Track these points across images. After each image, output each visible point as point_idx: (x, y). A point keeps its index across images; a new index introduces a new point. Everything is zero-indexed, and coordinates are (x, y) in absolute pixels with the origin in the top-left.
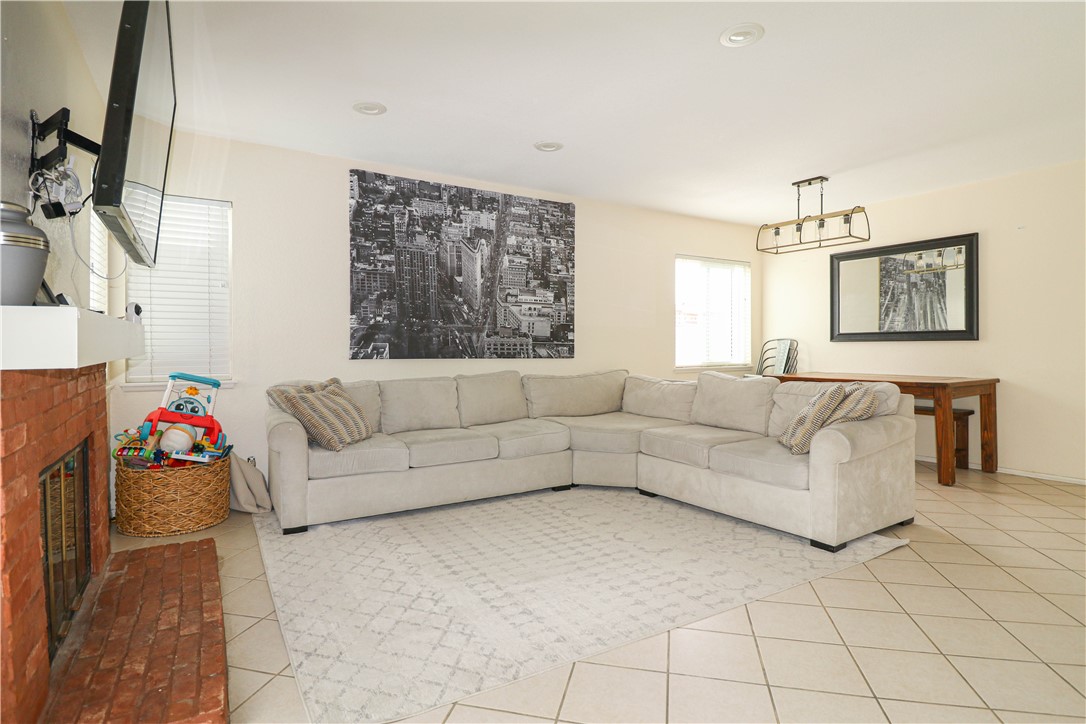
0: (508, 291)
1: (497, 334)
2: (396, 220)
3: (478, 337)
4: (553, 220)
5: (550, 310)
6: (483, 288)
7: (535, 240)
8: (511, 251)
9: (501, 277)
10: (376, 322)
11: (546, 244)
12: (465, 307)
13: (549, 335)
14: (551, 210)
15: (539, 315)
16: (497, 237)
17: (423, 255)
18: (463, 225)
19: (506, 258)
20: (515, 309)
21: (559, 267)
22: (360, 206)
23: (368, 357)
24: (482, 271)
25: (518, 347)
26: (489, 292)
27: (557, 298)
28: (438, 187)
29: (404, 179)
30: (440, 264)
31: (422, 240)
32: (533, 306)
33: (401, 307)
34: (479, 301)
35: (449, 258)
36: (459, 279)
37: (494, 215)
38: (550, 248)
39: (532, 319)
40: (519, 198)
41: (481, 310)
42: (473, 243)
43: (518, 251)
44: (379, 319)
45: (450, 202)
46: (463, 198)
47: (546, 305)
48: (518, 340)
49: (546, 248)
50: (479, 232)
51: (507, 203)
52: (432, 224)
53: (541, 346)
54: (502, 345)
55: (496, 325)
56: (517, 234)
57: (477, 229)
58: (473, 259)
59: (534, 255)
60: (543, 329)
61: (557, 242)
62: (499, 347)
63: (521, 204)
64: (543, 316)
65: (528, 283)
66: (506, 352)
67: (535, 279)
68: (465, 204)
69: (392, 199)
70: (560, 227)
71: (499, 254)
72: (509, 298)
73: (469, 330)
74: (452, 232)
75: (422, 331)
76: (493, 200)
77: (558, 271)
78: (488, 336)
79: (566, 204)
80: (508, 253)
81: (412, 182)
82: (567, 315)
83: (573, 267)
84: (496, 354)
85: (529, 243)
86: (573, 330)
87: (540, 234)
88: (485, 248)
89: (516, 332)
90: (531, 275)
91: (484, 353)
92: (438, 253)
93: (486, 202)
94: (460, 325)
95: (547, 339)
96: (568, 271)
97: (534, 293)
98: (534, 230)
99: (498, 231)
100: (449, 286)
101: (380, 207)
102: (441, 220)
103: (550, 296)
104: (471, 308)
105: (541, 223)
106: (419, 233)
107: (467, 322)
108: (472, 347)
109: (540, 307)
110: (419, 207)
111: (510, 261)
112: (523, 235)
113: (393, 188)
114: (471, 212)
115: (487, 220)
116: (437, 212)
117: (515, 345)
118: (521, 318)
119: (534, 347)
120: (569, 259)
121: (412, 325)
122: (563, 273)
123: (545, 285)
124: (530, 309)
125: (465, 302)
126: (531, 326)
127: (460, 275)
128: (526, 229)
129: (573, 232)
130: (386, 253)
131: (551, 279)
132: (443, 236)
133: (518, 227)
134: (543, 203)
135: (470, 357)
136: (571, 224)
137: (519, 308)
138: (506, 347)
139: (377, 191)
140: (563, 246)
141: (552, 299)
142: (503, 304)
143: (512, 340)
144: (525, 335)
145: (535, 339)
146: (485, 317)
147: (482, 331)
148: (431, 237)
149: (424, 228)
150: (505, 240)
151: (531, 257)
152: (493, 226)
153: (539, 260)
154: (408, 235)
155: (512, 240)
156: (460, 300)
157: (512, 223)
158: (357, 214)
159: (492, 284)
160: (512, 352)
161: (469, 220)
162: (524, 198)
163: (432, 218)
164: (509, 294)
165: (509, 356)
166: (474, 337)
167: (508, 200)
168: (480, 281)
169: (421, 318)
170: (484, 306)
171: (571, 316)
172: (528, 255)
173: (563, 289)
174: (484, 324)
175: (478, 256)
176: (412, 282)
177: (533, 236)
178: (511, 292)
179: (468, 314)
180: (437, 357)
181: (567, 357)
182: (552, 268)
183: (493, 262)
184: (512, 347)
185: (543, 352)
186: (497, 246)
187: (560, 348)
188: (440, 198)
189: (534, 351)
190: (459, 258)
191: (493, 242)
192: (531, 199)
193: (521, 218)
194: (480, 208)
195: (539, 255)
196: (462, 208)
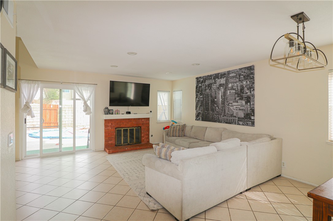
0: (229, 102)
1: (225, 116)
2: (203, 87)
3: (220, 116)
4: (244, 74)
5: (243, 108)
6: (221, 102)
7: (238, 83)
8: (230, 89)
9: (227, 98)
10: (199, 112)
11: (242, 84)
12: (217, 108)
13: (243, 117)
14: (243, 71)
15: (239, 110)
16: (225, 86)
17: (208, 94)
18: (217, 84)
19: (228, 91)
20: (232, 108)
21: (247, 91)
22: (197, 85)
23: (198, 120)
24: (221, 97)
25: (233, 121)
26: (223, 103)
27: (246, 103)
28: (211, 76)
29: (204, 76)
30: (211, 96)
31: (208, 91)
32: (237, 107)
33: (204, 108)
34: (220, 106)
35: (213, 94)
36: (216, 100)
37: (225, 79)
38: (243, 85)
39: (237, 111)
40: (232, 70)
41: (221, 109)
42: (219, 89)
43: (232, 88)
44: (200, 111)
45: (214, 79)
46: (217, 76)
47: (242, 106)
48: (233, 118)
49: (242, 85)
50: (221, 85)
51: (229, 74)
52: (210, 86)
53: (240, 121)
54: (227, 119)
55: (225, 113)
56: (231, 83)
57: (220, 84)
58: (219, 93)
59: (237, 89)
60: (241, 114)
61: (247, 82)
62: (226, 120)
63: (233, 73)
64: (241, 110)
65: (235, 98)
66: (228, 122)
67: (238, 97)
68: (217, 78)
69: (202, 82)
70: (248, 76)
71: (226, 91)
72: (230, 104)
73: (218, 114)
74: (214, 87)
75: (207, 114)
76: (225, 74)
77: (247, 93)
78: (223, 116)
79: (250, 66)
80: (229, 90)
81: (206, 76)
82: (250, 110)
83: (254, 90)
84: (225, 122)
85: (236, 85)
86: (254, 116)
87: (240, 81)
88: (222, 89)
89: (232, 115)
90: (236, 96)
91: (222, 122)
92: (211, 93)
93: (223, 75)
94: (216, 113)
95: (243, 118)
96: (251, 92)
97: (237, 102)
98: (238, 80)
99: (226, 83)
100: (213, 102)
101: (200, 85)
102: (212, 84)
103: (244, 102)
104: (218, 108)
105: (240, 77)
106: (207, 89)
107: (217, 112)
108: (219, 119)
109: (240, 107)
110: (207, 83)
111: (230, 92)
112: (234, 83)
113: (202, 79)
114: (218, 80)
115: (223, 81)
116: (211, 82)
117: (232, 120)
118: (234, 111)
119: (238, 121)
120: (251, 88)
121: (205, 113)
122: (249, 93)
123: (241, 99)
124: (236, 107)
125: (217, 106)
126: (237, 113)
127: (216, 99)
128: (234, 80)
129: (253, 77)
130: (201, 95)
131: (244, 96)
132: (212, 88)
133: (232, 81)
134: (240, 69)
135: (218, 122)
136: (253, 74)
137: (233, 107)
138: (228, 120)
139: (200, 81)
140: (249, 83)
141: (244, 103)
142: (227, 106)
143: (231, 118)
144: (235, 117)
145: (239, 118)
146: (222, 111)
147: (221, 115)
148: (209, 89)
149: (208, 88)
150: (228, 86)
151: (236, 89)
152: (224, 82)
153: (239, 90)
154: (205, 90)
155: (230, 85)
156: (216, 106)
157: (230, 80)
158: (197, 87)
159: (224, 100)
160: (230, 122)
161: (218, 82)
162: (234, 70)
163: (210, 84)
164: (230, 103)
165: (229, 123)
166: (219, 117)
167: (229, 72)
168: (221, 100)
169: (207, 111)
170: (222, 107)
171: (253, 110)
172: (235, 89)
173: (249, 100)
174: (222, 113)
175: (220, 92)
176: (206, 102)
177: (237, 82)
178: (230, 102)
179: (218, 110)
180: (210, 121)
181: (251, 126)
182: (244, 92)
183: (225, 94)
184: (230, 120)
185: (241, 123)
186: (226, 88)
187: (248, 122)
188: (211, 78)
189: (238, 122)
190: (216, 94)
191: (224, 87)
192: (236, 70)
193: (233, 77)
194: (221, 78)
195: (239, 88)
196: (216, 79)
